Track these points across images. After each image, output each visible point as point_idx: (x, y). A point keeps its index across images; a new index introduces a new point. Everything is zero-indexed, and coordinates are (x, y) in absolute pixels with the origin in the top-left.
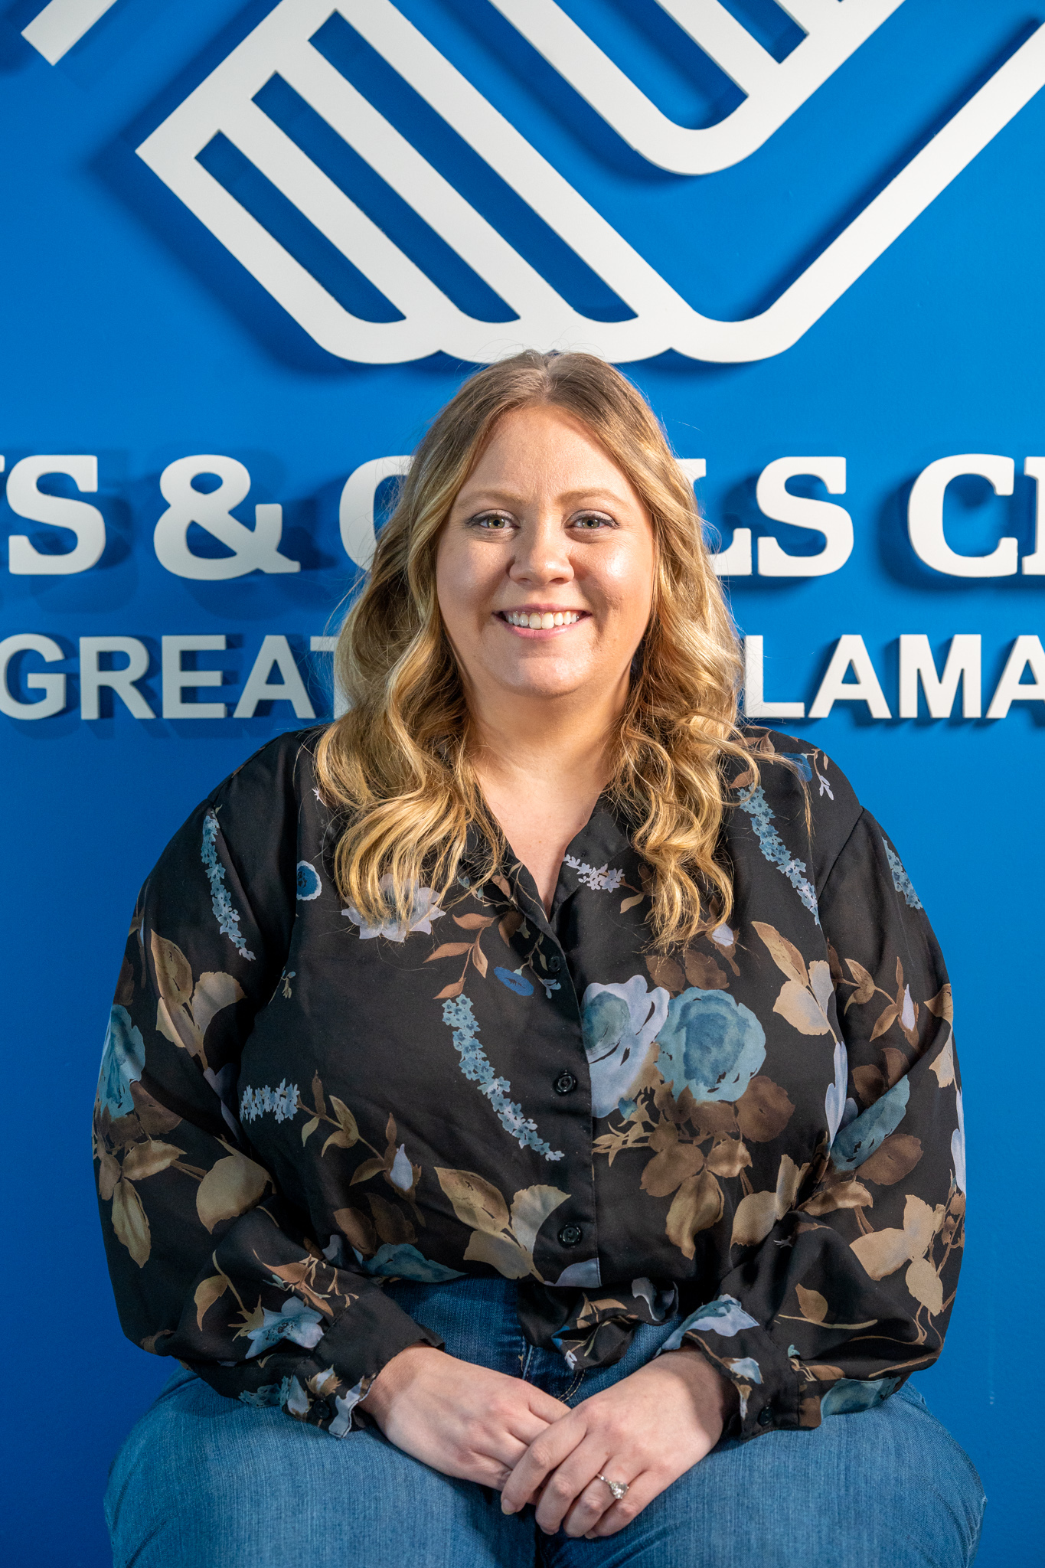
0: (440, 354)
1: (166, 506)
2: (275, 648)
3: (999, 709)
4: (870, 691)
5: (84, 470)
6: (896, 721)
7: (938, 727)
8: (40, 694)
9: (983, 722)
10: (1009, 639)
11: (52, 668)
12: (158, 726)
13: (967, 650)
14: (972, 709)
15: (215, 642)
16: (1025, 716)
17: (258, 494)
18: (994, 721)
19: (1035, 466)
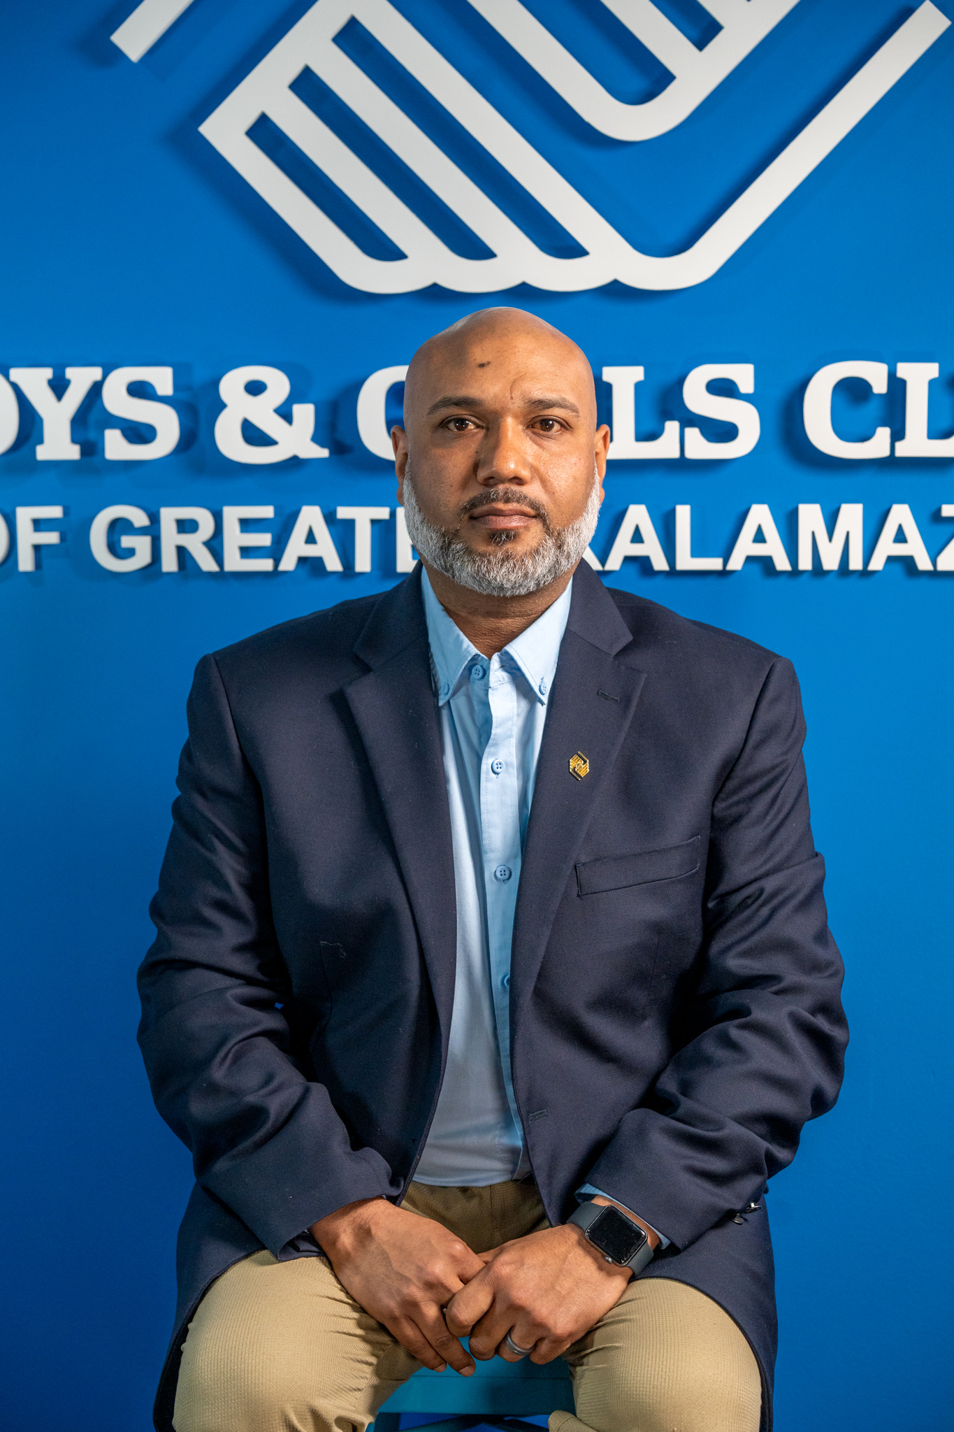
0: (435, 285)
1: (224, 406)
2: (311, 516)
3: (877, 563)
4: (774, 549)
5: (162, 379)
6: (795, 572)
7: (831, 577)
8: (131, 552)
9: (865, 573)
10: (886, 507)
11: (142, 531)
12: (222, 576)
13: (852, 516)
14: (856, 563)
15: (267, 512)
16: (898, 568)
17: (296, 396)
18: (874, 572)
19: (904, 370)
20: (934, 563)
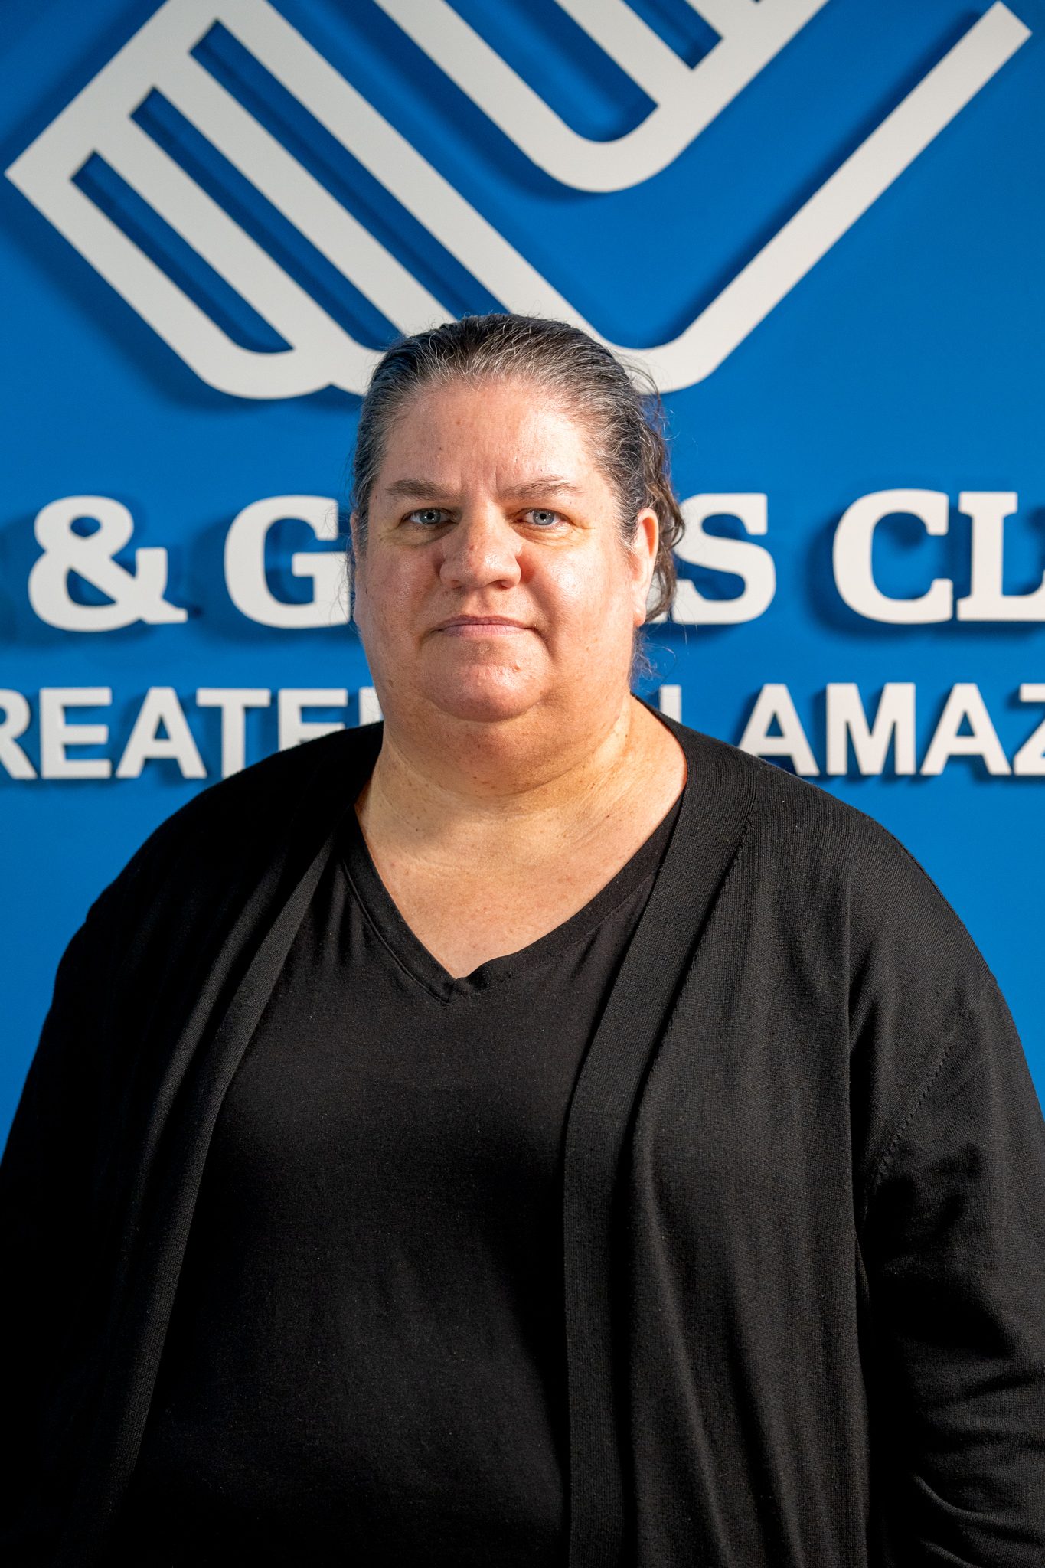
0: (331, 387)
1: (41, 552)
2: (161, 702)
3: (934, 765)
7: (871, 783)
9: (918, 778)
10: (945, 688)
12: (39, 783)
13: (900, 701)
14: (905, 765)
15: (101, 696)
16: (962, 772)
17: (140, 537)
18: (929, 778)
19: (971, 502)
20: (1011, 764)
